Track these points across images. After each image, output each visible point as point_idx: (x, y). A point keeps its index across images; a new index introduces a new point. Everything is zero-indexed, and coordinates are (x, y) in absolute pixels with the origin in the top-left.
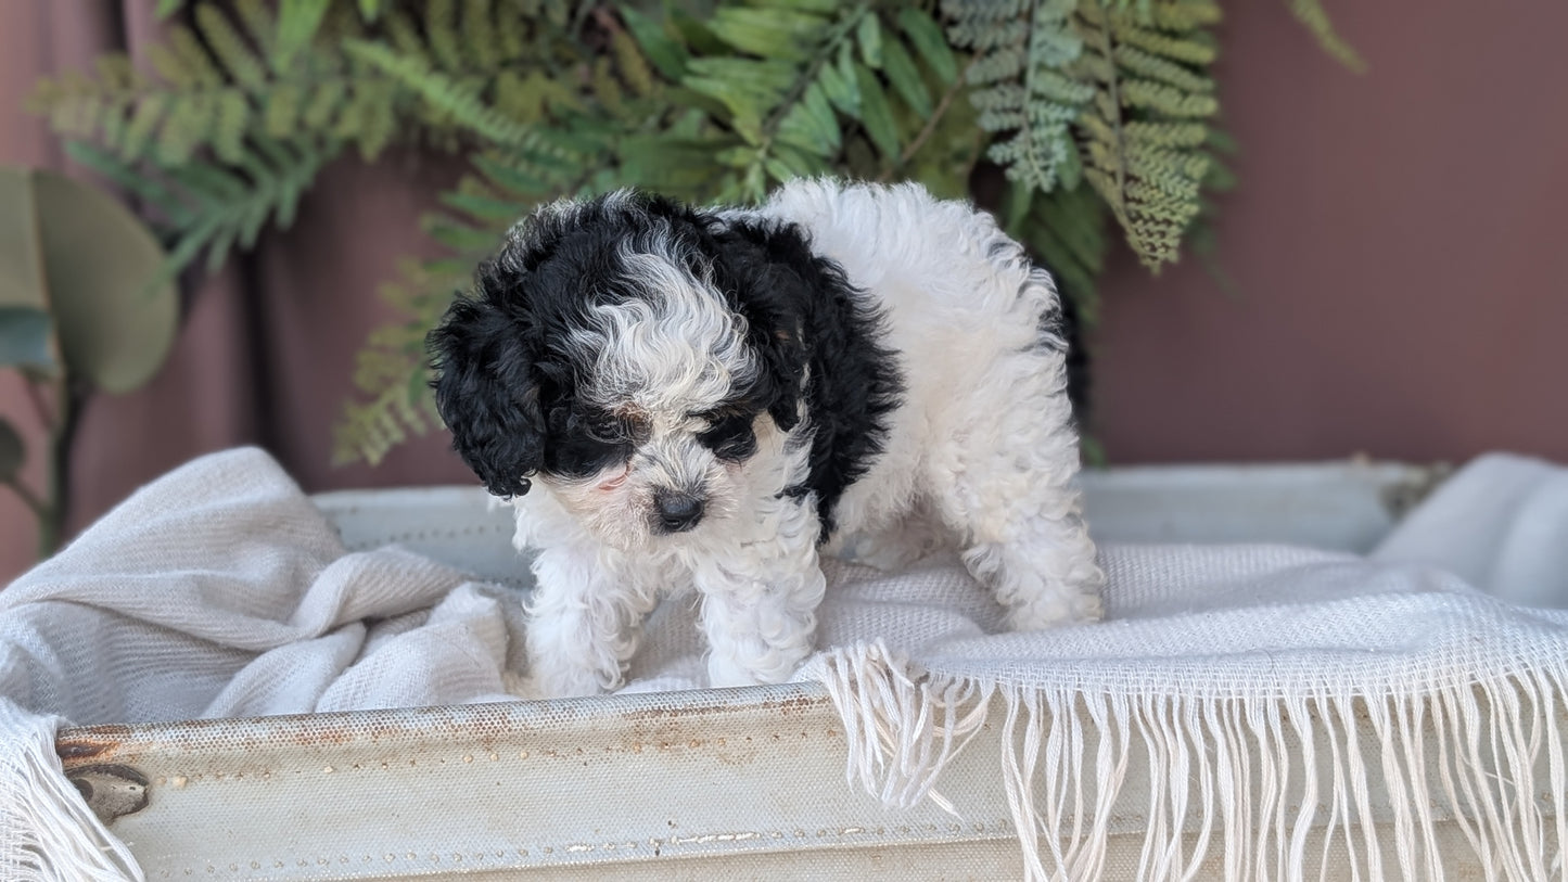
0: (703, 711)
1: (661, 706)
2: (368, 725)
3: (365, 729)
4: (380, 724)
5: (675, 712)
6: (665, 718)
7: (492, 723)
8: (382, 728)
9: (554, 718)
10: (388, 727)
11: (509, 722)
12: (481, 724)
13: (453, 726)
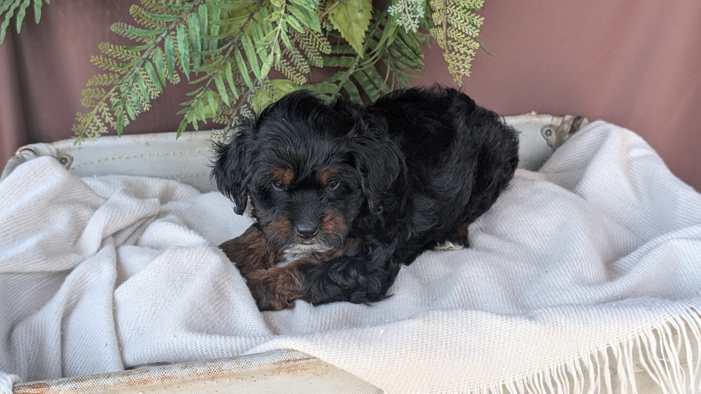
0: (308, 359)
1: (290, 358)
2: (159, 376)
3: (158, 378)
4: (164, 375)
5: (296, 361)
6: (291, 363)
7: (215, 372)
8: (166, 377)
9: (242, 367)
10: (168, 377)
11: (222, 370)
12: (210, 372)
13: (197, 374)
